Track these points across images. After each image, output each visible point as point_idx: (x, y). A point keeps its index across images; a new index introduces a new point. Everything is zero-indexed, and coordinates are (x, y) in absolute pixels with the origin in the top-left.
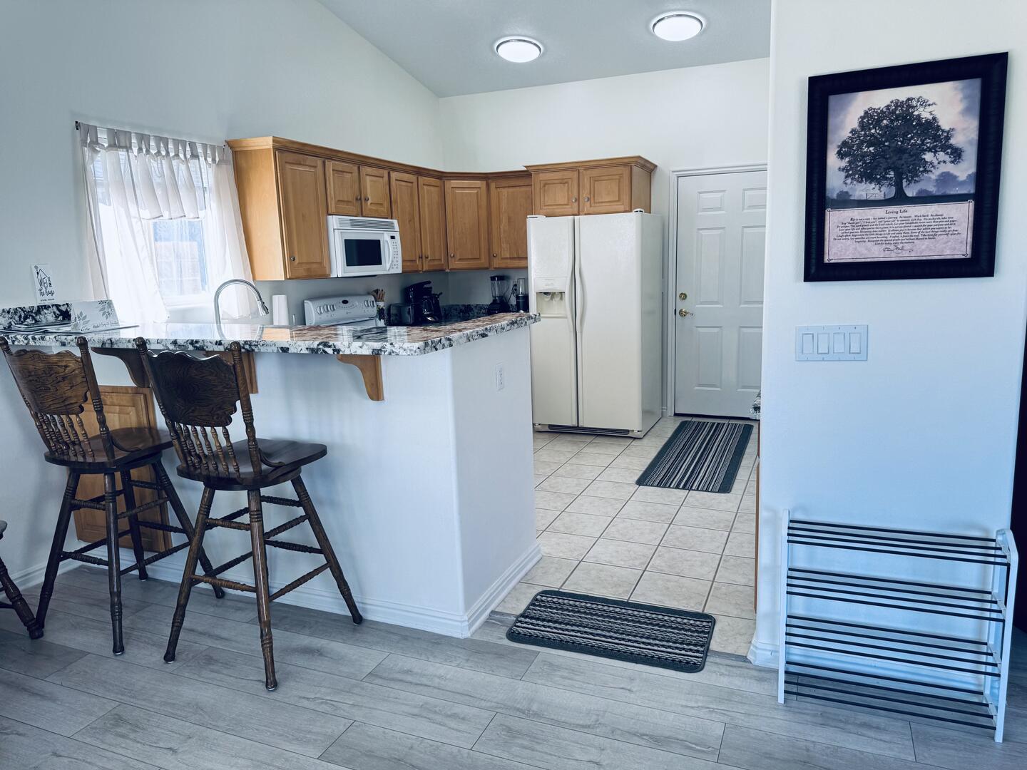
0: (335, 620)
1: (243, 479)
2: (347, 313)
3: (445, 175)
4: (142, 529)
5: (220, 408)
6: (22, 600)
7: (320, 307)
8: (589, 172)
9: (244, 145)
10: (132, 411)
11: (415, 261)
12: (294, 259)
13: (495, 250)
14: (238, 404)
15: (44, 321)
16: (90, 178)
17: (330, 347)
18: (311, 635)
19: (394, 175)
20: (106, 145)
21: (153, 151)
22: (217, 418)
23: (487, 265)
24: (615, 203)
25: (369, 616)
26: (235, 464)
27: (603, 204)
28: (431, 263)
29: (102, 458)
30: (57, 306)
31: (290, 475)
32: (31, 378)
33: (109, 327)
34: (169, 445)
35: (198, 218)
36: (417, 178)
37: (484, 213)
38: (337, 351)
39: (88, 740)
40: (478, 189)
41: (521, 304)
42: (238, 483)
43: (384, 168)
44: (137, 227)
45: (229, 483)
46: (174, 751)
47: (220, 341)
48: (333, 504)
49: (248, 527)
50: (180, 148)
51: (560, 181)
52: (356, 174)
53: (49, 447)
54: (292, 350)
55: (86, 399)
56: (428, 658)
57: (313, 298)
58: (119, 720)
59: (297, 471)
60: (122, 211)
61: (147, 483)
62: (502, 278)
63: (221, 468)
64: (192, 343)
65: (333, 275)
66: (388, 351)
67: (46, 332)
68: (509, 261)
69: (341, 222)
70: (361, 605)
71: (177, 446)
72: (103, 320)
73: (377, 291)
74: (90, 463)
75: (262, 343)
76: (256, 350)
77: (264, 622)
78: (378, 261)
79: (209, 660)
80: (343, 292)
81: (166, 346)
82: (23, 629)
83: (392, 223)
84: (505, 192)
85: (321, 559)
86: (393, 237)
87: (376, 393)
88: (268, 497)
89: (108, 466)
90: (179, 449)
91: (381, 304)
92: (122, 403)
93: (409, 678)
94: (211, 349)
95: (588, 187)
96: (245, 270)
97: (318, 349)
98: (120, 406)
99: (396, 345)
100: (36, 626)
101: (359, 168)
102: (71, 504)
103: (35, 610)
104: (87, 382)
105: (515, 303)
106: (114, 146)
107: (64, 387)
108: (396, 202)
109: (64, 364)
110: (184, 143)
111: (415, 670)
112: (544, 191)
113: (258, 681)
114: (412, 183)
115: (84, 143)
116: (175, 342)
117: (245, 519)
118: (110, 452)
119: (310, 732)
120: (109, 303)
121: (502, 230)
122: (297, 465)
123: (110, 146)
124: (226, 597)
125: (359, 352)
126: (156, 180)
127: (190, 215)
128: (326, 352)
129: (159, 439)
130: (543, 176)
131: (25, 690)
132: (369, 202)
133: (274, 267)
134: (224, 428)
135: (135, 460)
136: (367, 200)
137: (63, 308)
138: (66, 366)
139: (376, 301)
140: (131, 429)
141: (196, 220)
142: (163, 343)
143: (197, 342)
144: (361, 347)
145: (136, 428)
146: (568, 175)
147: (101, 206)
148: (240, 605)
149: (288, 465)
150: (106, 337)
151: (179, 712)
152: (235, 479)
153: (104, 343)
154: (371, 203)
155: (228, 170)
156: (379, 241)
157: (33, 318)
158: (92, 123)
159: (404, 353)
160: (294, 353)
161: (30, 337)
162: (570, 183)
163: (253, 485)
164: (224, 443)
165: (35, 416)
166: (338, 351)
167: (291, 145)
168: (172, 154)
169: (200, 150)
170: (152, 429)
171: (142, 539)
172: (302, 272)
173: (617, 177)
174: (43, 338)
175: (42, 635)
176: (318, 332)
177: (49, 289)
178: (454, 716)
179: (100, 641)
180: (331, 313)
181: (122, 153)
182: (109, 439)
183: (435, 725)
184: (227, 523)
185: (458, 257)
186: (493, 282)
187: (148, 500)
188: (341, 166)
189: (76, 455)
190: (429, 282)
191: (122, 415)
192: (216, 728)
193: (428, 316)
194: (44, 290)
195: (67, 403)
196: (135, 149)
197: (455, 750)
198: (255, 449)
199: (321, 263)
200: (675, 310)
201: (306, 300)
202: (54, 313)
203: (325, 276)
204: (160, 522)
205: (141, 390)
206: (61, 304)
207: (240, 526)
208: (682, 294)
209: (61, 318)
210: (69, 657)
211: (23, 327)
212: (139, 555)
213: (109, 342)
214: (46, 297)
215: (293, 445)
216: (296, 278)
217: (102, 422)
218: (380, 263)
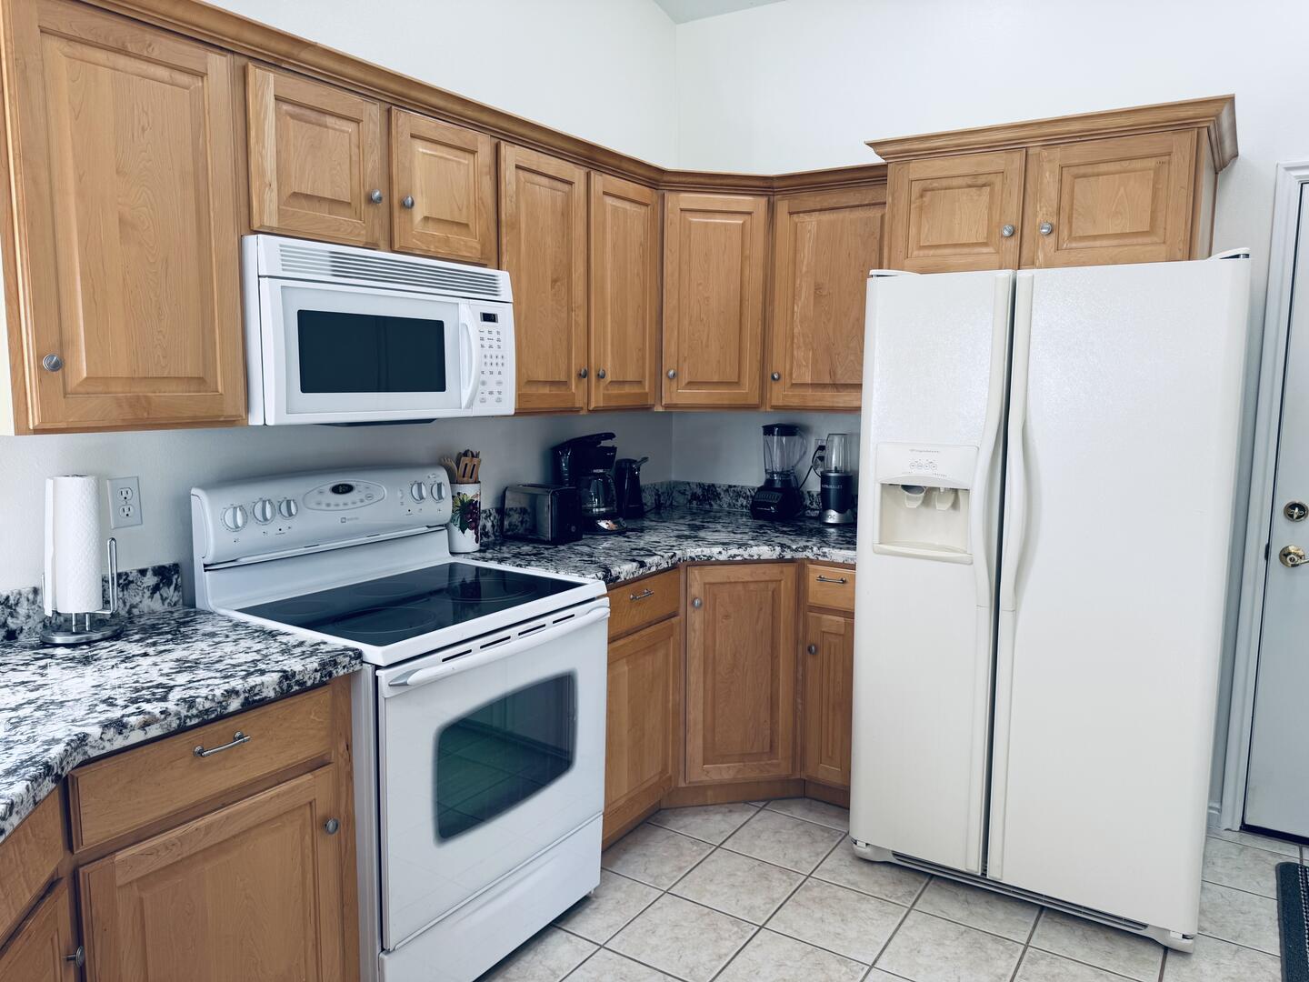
2: (343, 520)
3: (666, 178)
7: (238, 510)
8: (1057, 153)
11: (565, 383)
12: (59, 366)
13: (778, 363)
19: (511, 154)
23: (755, 400)
24: (1140, 240)
27: (1098, 243)
28: (615, 391)
36: (588, 175)
37: (755, 275)
40: (747, 217)
41: (832, 496)
43: (480, 127)
51: (969, 181)
52: (377, 128)
62: (789, 430)
65: (256, 421)
68: (809, 392)
69: (289, 259)
73: (461, 456)
78: (436, 381)
83: (493, 278)
84: (811, 223)
86: (489, 318)
91: (472, 490)
95: (1054, 195)
101: (388, 111)
105: (819, 490)
108: (514, 225)
112: (921, 208)
114: (570, 183)
121: (797, 317)
130: (920, 169)
132: (419, 212)
136: (407, 207)
139: (453, 483)
146: (996, 161)
154: (426, 218)
156: (440, 325)
162: (998, 187)
173: (1152, 163)
180: (279, 524)
185: (685, 378)
186: (769, 438)
190: (610, 436)
193: (604, 517)
199: (203, 381)
200: (1268, 547)
201: (202, 484)
208: (1293, 506)
218: (440, 386)
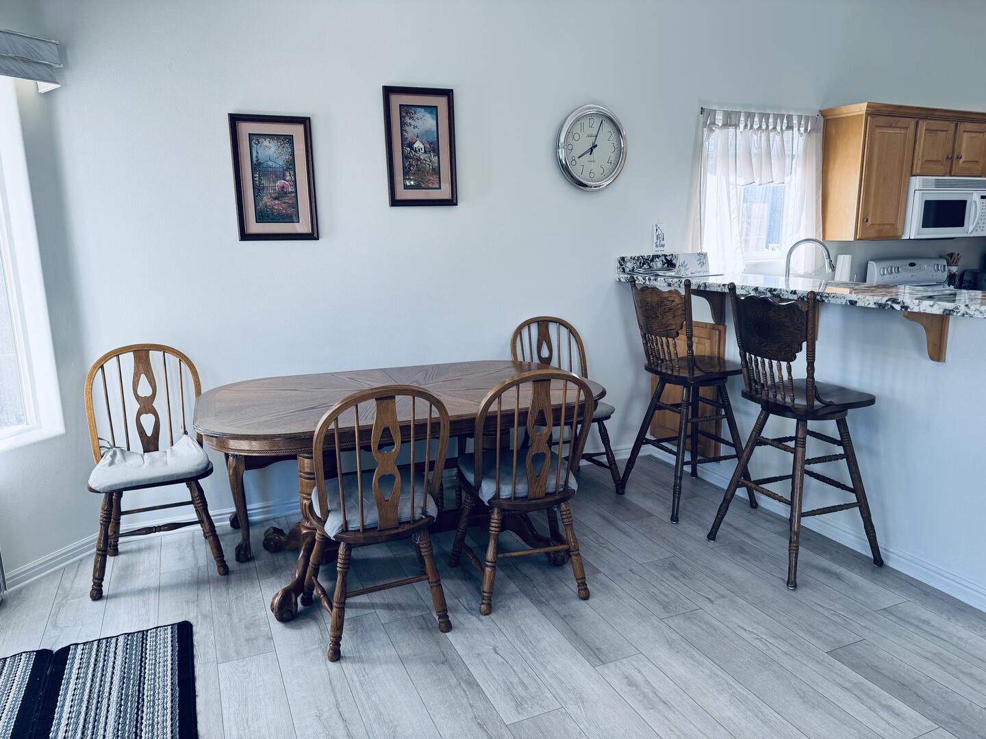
0: (855, 556)
1: (797, 409)
2: (912, 276)
4: (700, 437)
5: (789, 346)
6: (615, 464)
7: (884, 269)
9: (837, 112)
10: (707, 343)
12: (867, 221)
14: (804, 345)
15: (655, 267)
16: (705, 153)
17: (898, 303)
18: (832, 560)
20: (720, 125)
21: (756, 127)
22: (784, 354)
25: (891, 563)
26: (792, 395)
29: (685, 374)
30: (665, 256)
31: (838, 415)
32: (647, 308)
33: (702, 274)
34: (738, 372)
35: (783, 183)
38: (905, 308)
39: (652, 571)
42: (791, 411)
44: (733, 193)
45: (783, 410)
46: (711, 601)
47: (795, 291)
48: (871, 452)
49: (794, 451)
50: (778, 121)
52: (952, 132)
53: (649, 359)
54: (860, 304)
55: (682, 328)
56: (949, 619)
57: (878, 259)
58: (673, 566)
59: (843, 413)
60: (724, 179)
61: (710, 401)
63: (779, 397)
64: (771, 290)
65: (906, 237)
66: (962, 312)
67: (657, 275)
69: (924, 183)
70: (884, 551)
71: (745, 373)
72: (699, 268)
73: (951, 255)
74: (676, 376)
75: (832, 295)
76: (826, 301)
77: (794, 531)
78: (960, 223)
79: (740, 550)
80: (913, 254)
81: (748, 292)
82: (612, 485)
85: (853, 498)
86: (983, 197)
87: (937, 352)
88: (812, 432)
89: (688, 380)
90: (746, 376)
91: (954, 269)
92: (701, 335)
93: (925, 627)
94: (786, 297)
96: (817, 231)
97: (886, 305)
98: (699, 337)
99: (972, 307)
100: (621, 485)
101: (957, 125)
102: (656, 405)
103: (622, 473)
104: (685, 314)
106: (726, 125)
107: (669, 316)
109: (672, 299)
110: (782, 116)
111: (933, 623)
113: (781, 578)
115: (705, 124)
116: (756, 289)
117: (792, 444)
118: (691, 371)
119: (821, 631)
120: (705, 255)
122: (845, 407)
123: (723, 125)
124: (758, 509)
125: (929, 311)
126: (754, 151)
127: (777, 181)
128: (893, 308)
129: (725, 367)
131: (613, 525)
132: (962, 160)
133: (845, 227)
134: (789, 363)
135: (706, 381)
136: (959, 158)
137: (669, 258)
138: (673, 301)
139: (948, 265)
140: (704, 356)
141: (782, 185)
142: (747, 289)
143: (775, 290)
144: (932, 306)
145: (708, 356)
147: (708, 175)
148: (770, 518)
149: (837, 405)
150: (701, 281)
151: (717, 578)
152: (790, 408)
153: (699, 286)
154: (964, 162)
155: (818, 138)
156: (966, 201)
157: (648, 264)
158: (713, 108)
159: (980, 316)
160: (862, 307)
161: (647, 278)
163: (802, 417)
164: (786, 377)
165: (644, 337)
166: (907, 308)
167: (885, 109)
168: (770, 128)
169: (795, 121)
170: (721, 360)
171: (698, 445)
172: (872, 233)
174: (656, 280)
175: (623, 493)
176: (887, 290)
177: (662, 243)
178: (971, 676)
179: (662, 512)
180: (894, 275)
181: (732, 130)
182: (692, 361)
183: (947, 674)
184: (776, 443)
187: (708, 414)
188: (934, 124)
189: (667, 369)
191: (699, 345)
192: (745, 599)
194: (658, 243)
195: (668, 329)
196: (742, 126)
197: (966, 702)
198: (811, 387)
199: (894, 225)
201: (871, 260)
202: (663, 261)
203: (897, 238)
204: (714, 434)
205: (717, 327)
206: (668, 254)
207: (786, 449)
209: (666, 265)
210: (641, 515)
211: (642, 271)
212: (694, 456)
213: (703, 285)
214: (659, 249)
215: (842, 390)
216: (865, 239)
217: (690, 347)
218: (962, 224)
